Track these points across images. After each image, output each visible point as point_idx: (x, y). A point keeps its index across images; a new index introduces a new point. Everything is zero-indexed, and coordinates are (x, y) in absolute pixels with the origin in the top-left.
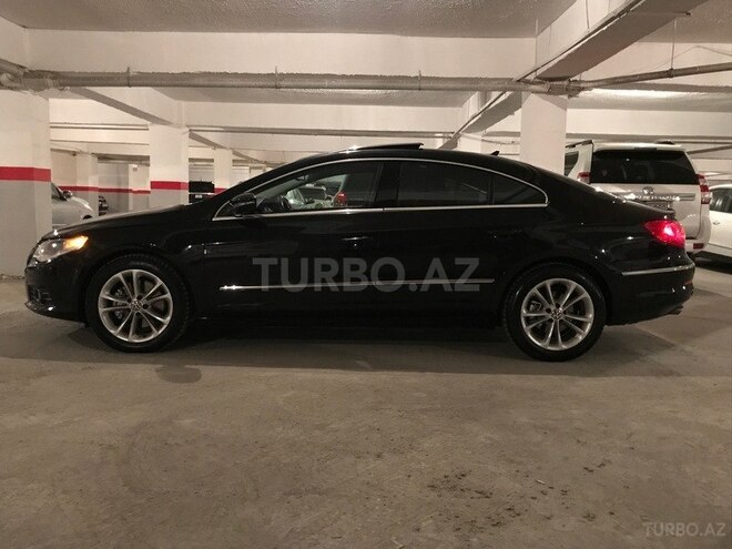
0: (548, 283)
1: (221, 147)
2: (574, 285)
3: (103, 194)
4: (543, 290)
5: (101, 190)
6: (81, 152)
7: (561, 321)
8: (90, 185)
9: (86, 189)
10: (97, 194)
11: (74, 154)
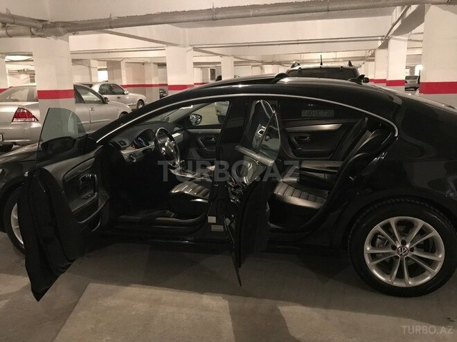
0: (393, 221)
1: (224, 55)
2: (420, 223)
3: (162, 88)
4: (387, 227)
5: (160, 85)
6: (147, 63)
7: (407, 258)
8: (153, 83)
9: (151, 86)
10: (158, 88)
11: (143, 64)
